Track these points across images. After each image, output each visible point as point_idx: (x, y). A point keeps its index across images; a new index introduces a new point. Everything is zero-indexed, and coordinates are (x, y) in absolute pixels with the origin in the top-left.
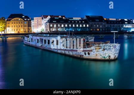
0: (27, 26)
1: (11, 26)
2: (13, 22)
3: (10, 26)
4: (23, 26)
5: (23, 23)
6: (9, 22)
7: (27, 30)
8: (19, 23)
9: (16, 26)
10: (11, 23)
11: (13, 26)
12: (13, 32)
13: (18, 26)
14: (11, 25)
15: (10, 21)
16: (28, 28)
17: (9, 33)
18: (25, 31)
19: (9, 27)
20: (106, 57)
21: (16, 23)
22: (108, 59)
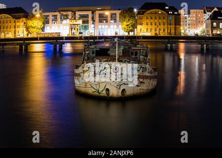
0: (174, 24)
1: (146, 24)
2: (149, 16)
3: (143, 22)
4: (166, 24)
5: (166, 18)
6: (141, 16)
7: (173, 31)
8: (156, 19)
9: (153, 24)
10: (146, 18)
11: (149, 23)
12: (148, 34)
13: (158, 24)
14: (145, 21)
15: (143, 14)
16: (175, 27)
17: (141, 34)
18: (170, 33)
19: (141, 24)
20: (100, 90)
21: (154, 18)
22: (106, 95)
